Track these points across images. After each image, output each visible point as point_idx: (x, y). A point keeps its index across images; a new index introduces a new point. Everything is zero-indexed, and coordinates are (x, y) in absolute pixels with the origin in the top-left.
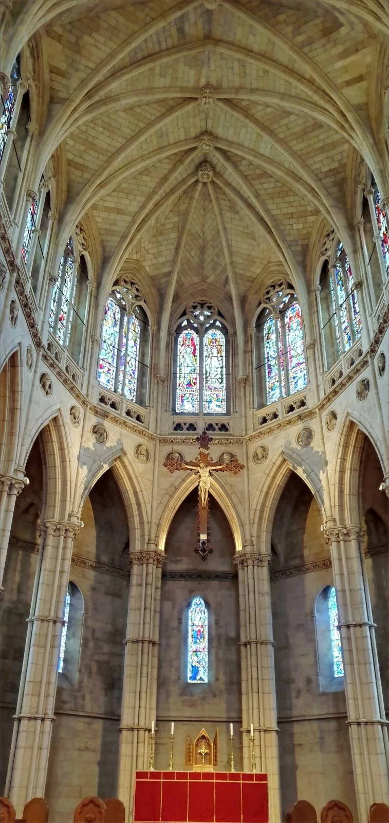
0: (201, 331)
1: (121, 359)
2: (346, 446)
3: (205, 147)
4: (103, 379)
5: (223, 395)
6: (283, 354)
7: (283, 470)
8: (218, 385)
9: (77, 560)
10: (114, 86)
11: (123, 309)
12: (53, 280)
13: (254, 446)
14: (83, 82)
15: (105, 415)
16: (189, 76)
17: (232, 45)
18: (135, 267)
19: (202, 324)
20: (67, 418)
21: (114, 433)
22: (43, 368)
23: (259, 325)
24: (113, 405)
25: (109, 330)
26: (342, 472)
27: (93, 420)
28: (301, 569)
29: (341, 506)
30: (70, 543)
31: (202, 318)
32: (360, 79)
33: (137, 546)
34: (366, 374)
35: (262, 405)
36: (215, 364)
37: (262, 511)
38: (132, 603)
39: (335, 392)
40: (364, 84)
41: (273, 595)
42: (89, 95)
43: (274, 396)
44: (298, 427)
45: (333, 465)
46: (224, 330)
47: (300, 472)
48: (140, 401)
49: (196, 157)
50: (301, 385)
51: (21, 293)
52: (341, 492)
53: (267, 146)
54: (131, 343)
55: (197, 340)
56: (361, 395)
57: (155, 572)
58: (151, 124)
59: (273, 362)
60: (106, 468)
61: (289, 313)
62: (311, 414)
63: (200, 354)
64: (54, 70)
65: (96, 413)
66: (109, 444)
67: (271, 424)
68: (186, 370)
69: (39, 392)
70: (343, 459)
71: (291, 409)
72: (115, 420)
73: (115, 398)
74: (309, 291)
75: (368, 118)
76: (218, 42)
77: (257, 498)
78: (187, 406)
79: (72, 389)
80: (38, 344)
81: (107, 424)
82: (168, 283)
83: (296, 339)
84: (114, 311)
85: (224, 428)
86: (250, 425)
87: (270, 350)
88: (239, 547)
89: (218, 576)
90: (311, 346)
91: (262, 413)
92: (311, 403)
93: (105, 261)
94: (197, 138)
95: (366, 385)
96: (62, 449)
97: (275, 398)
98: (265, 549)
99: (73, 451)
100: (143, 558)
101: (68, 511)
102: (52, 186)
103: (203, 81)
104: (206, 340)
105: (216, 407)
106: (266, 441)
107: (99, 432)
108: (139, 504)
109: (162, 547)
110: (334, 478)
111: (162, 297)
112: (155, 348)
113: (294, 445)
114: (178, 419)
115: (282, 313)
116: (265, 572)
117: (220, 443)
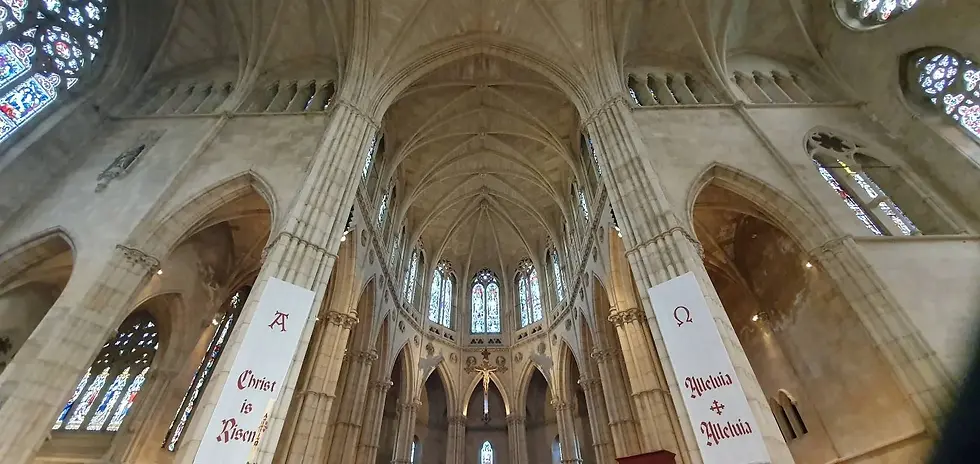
0: (485, 284)
1: (441, 304)
2: (562, 355)
3: (483, 194)
4: (431, 318)
5: (498, 321)
6: (530, 299)
7: (531, 366)
8: (495, 316)
9: (418, 422)
10: (436, 174)
11: (442, 276)
12: (406, 270)
13: (515, 353)
14: (422, 176)
15: (433, 338)
16: (474, 165)
17: (495, 152)
18: (449, 253)
19: (486, 281)
20: (413, 344)
21: (437, 347)
22: (401, 318)
23: (517, 281)
24: (437, 332)
25: (435, 288)
26: (561, 369)
27: (426, 342)
28: (543, 424)
29: (561, 389)
30: (414, 413)
31: (485, 278)
32: (556, 169)
33: (451, 414)
34: (569, 316)
35: (519, 328)
36: (493, 304)
37: (520, 391)
38: (449, 447)
39: (556, 324)
40: (558, 172)
41: (527, 441)
42: (425, 180)
43: (525, 322)
44: (538, 343)
45: (556, 365)
46: (497, 284)
47: (539, 368)
48: (452, 328)
49: (479, 198)
50: (540, 317)
51: (377, 246)
52: (561, 381)
53: (514, 194)
54: (447, 294)
55: (483, 290)
56: (568, 328)
57: (461, 429)
58: (456, 187)
59: (524, 302)
60: (434, 368)
61: (532, 276)
62: (544, 335)
63: (485, 298)
64: (408, 172)
65: (428, 337)
66: (435, 355)
67: (524, 339)
68: (477, 308)
69: (398, 331)
70: (561, 362)
71: (535, 331)
72: (438, 341)
73: (438, 327)
74: (541, 265)
75: (561, 188)
76: (488, 150)
77: (517, 382)
78: (478, 329)
79: (415, 327)
80: (398, 307)
81: (434, 343)
82: (466, 261)
83: (536, 290)
84: (437, 276)
85: (498, 341)
86: (513, 340)
87: (523, 296)
88: (508, 413)
89: (497, 429)
90: (543, 296)
91: (519, 333)
92: (545, 328)
93: (433, 252)
94: (480, 190)
95: (569, 322)
96: (410, 360)
97: (526, 323)
98: (522, 413)
99: (416, 360)
100: (454, 420)
101: (413, 397)
102: (406, 224)
103: (481, 166)
104: (488, 290)
105: (494, 329)
106: (521, 350)
107: (430, 349)
108: (451, 388)
109: (465, 413)
110: (557, 373)
111: (463, 268)
112: (460, 296)
113: (536, 352)
114: (472, 337)
115: (528, 275)
116: (523, 427)
117: (496, 350)
